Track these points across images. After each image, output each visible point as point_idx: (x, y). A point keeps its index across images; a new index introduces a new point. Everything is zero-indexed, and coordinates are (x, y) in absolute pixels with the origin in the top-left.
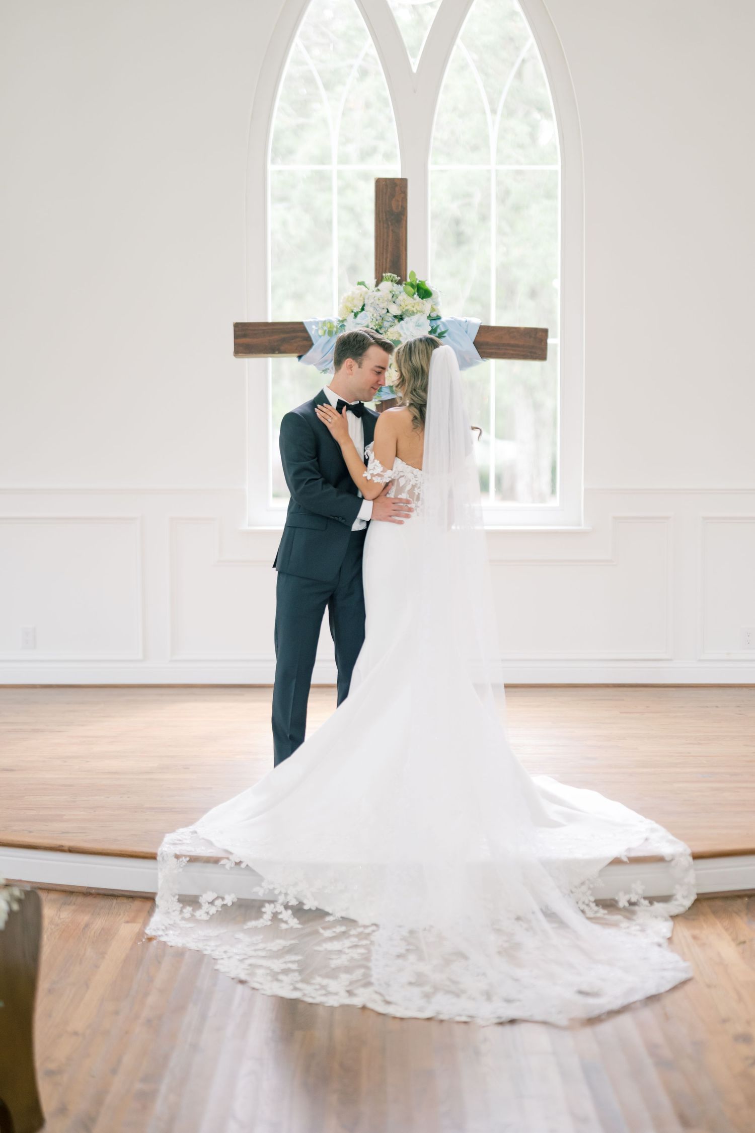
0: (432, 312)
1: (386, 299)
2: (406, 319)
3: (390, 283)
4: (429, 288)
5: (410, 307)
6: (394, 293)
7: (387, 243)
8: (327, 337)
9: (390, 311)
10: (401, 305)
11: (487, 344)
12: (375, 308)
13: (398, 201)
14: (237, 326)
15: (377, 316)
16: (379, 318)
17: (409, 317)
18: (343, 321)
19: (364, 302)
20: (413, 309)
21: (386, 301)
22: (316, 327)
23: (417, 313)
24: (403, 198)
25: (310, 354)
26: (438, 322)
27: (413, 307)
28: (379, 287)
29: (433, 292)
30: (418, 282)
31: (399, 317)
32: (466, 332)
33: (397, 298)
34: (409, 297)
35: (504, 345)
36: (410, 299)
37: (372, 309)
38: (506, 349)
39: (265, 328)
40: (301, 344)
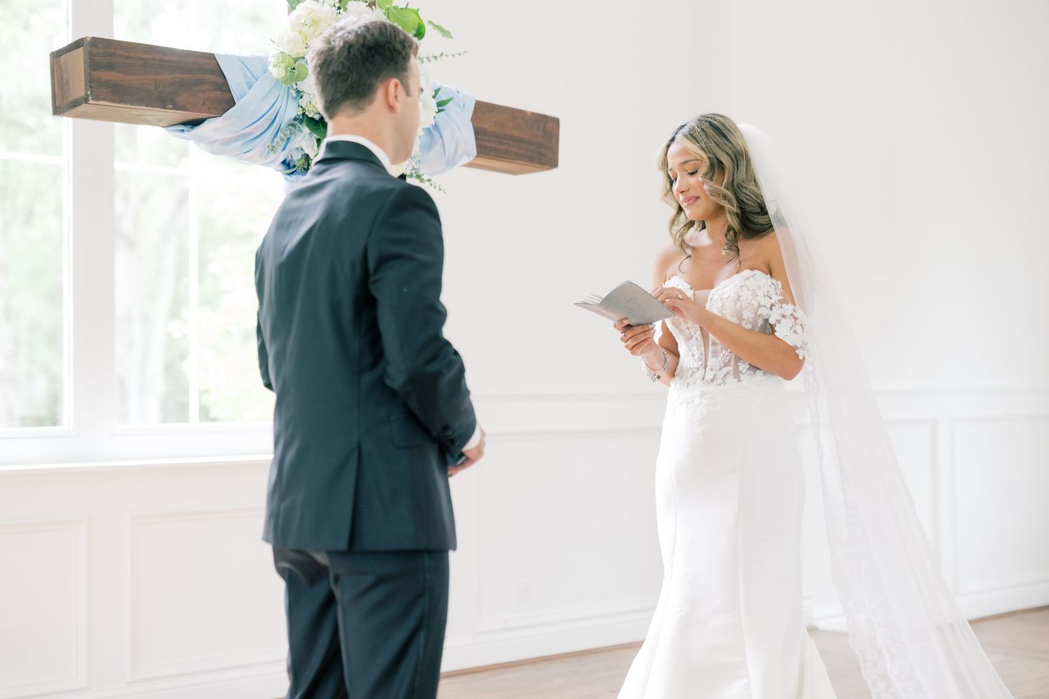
11: (485, 133)
32: (464, 108)
35: (506, 137)
38: (509, 144)
39: (147, 56)
40: (213, 95)
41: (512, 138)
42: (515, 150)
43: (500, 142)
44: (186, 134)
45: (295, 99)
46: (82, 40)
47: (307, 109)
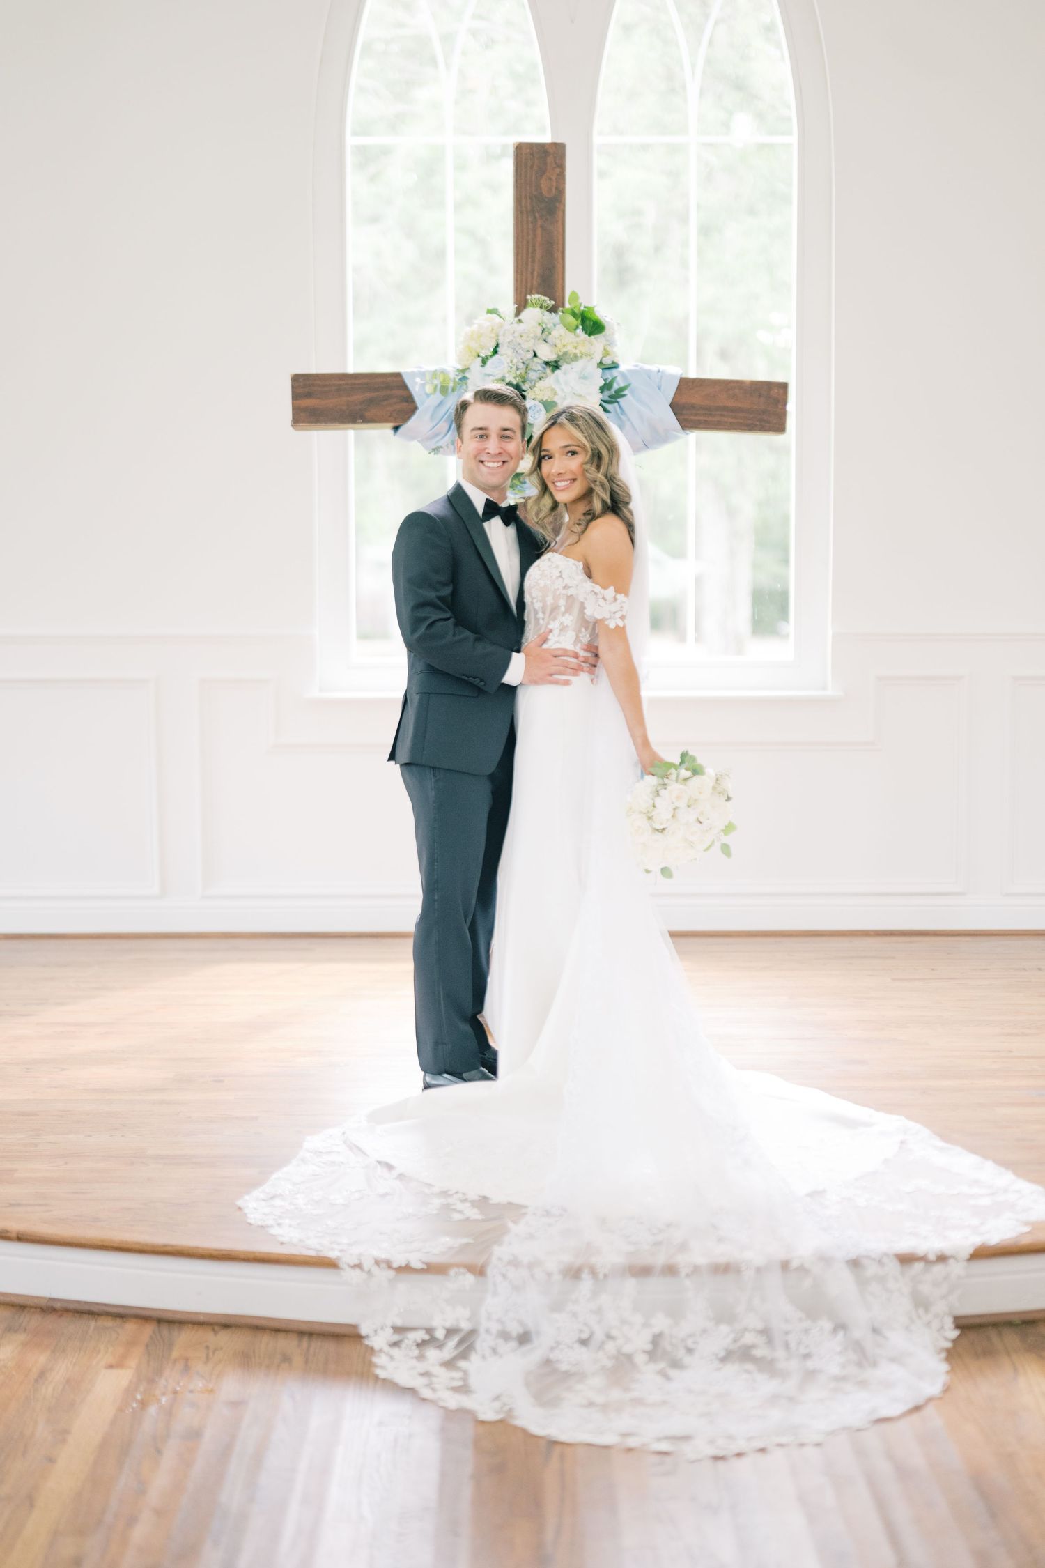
0: (604, 357)
1: (532, 335)
2: (564, 367)
3: (538, 310)
4: (600, 318)
5: (570, 349)
6: (544, 326)
7: (534, 246)
8: (438, 397)
9: (538, 354)
10: (556, 346)
11: (693, 407)
12: (514, 349)
13: (550, 179)
14: (296, 379)
15: (518, 362)
16: (521, 365)
17: (568, 363)
18: (463, 371)
19: (497, 340)
20: (574, 351)
21: (532, 338)
22: (421, 380)
23: (581, 357)
24: (558, 175)
25: (413, 422)
26: (615, 372)
27: (576, 348)
28: (520, 317)
29: (605, 324)
30: (582, 308)
31: (553, 363)
32: (659, 388)
33: (550, 333)
34: (568, 333)
35: (718, 408)
36: (572, 335)
37: (509, 352)
38: (722, 415)
39: (341, 382)
40: (398, 407)
41: (725, 408)
42: (731, 420)
43: (710, 415)
46: (295, 375)
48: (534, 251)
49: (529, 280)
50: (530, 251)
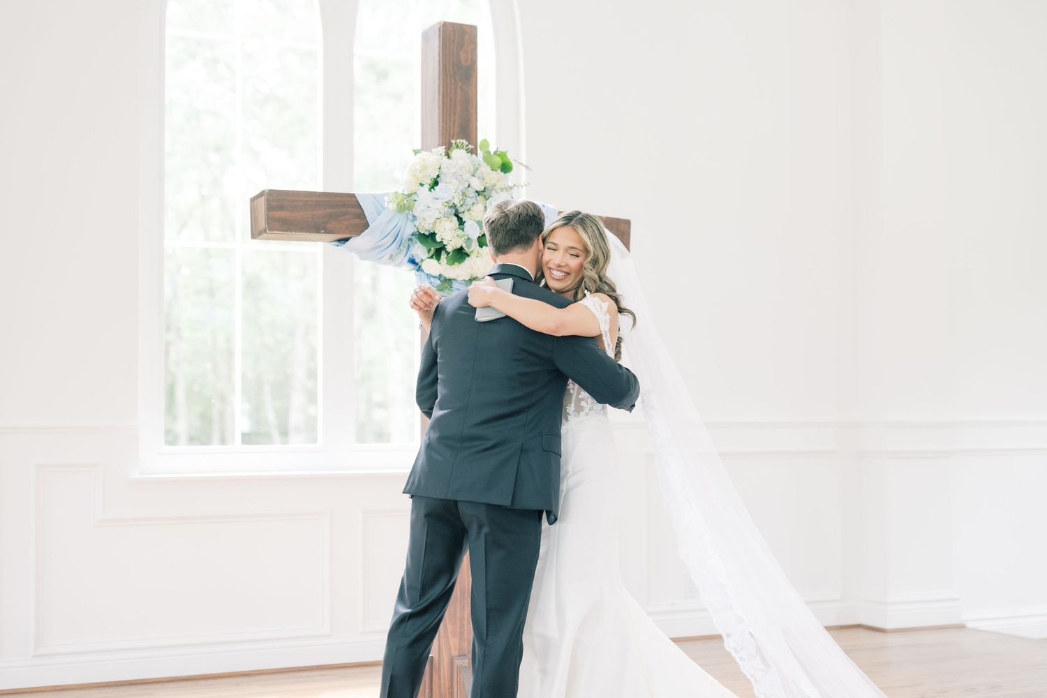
1: (468, 170)
3: (462, 151)
5: (495, 182)
7: (455, 102)
8: (392, 215)
9: (472, 185)
10: (483, 181)
12: (457, 179)
13: (467, 52)
15: (461, 189)
16: (461, 192)
18: (409, 195)
24: (472, 49)
27: (498, 182)
29: (513, 166)
31: (482, 193)
33: (478, 169)
36: (493, 172)
37: (455, 181)
39: (308, 199)
40: (353, 222)
44: (339, 247)
45: (412, 221)
46: (264, 191)
47: (420, 228)
48: (455, 105)
49: (452, 127)
50: (452, 106)
